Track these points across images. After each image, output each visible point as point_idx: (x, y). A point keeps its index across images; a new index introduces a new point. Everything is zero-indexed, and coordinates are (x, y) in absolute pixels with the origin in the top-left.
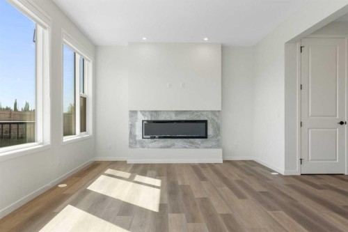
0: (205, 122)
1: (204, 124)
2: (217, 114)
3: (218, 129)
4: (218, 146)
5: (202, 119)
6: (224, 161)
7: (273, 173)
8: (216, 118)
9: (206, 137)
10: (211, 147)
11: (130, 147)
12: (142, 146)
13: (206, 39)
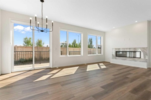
0: (140, 52)
2: (146, 49)
3: (146, 55)
4: (146, 62)
9: (140, 58)
10: (143, 62)
11: (112, 59)
12: (116, 59)
13: (136, 21)
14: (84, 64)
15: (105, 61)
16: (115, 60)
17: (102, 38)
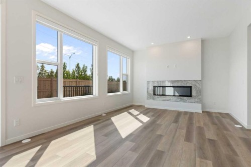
0: (190, 87)
1: (189, 88)
2: (199, 82)
3: (199, 92)
4: (199, 102)
5: (188, 85)
6: (203, 112)
7: (236, 126)
8: (198, 85)
9: (191, 96)
10: (194, 103)
11: (147, 99)
12: (154, 99)
13: (189, 37)
14: (101, 115)
15: (134, 104)
16: (151, 101)
17: (129, 60)
